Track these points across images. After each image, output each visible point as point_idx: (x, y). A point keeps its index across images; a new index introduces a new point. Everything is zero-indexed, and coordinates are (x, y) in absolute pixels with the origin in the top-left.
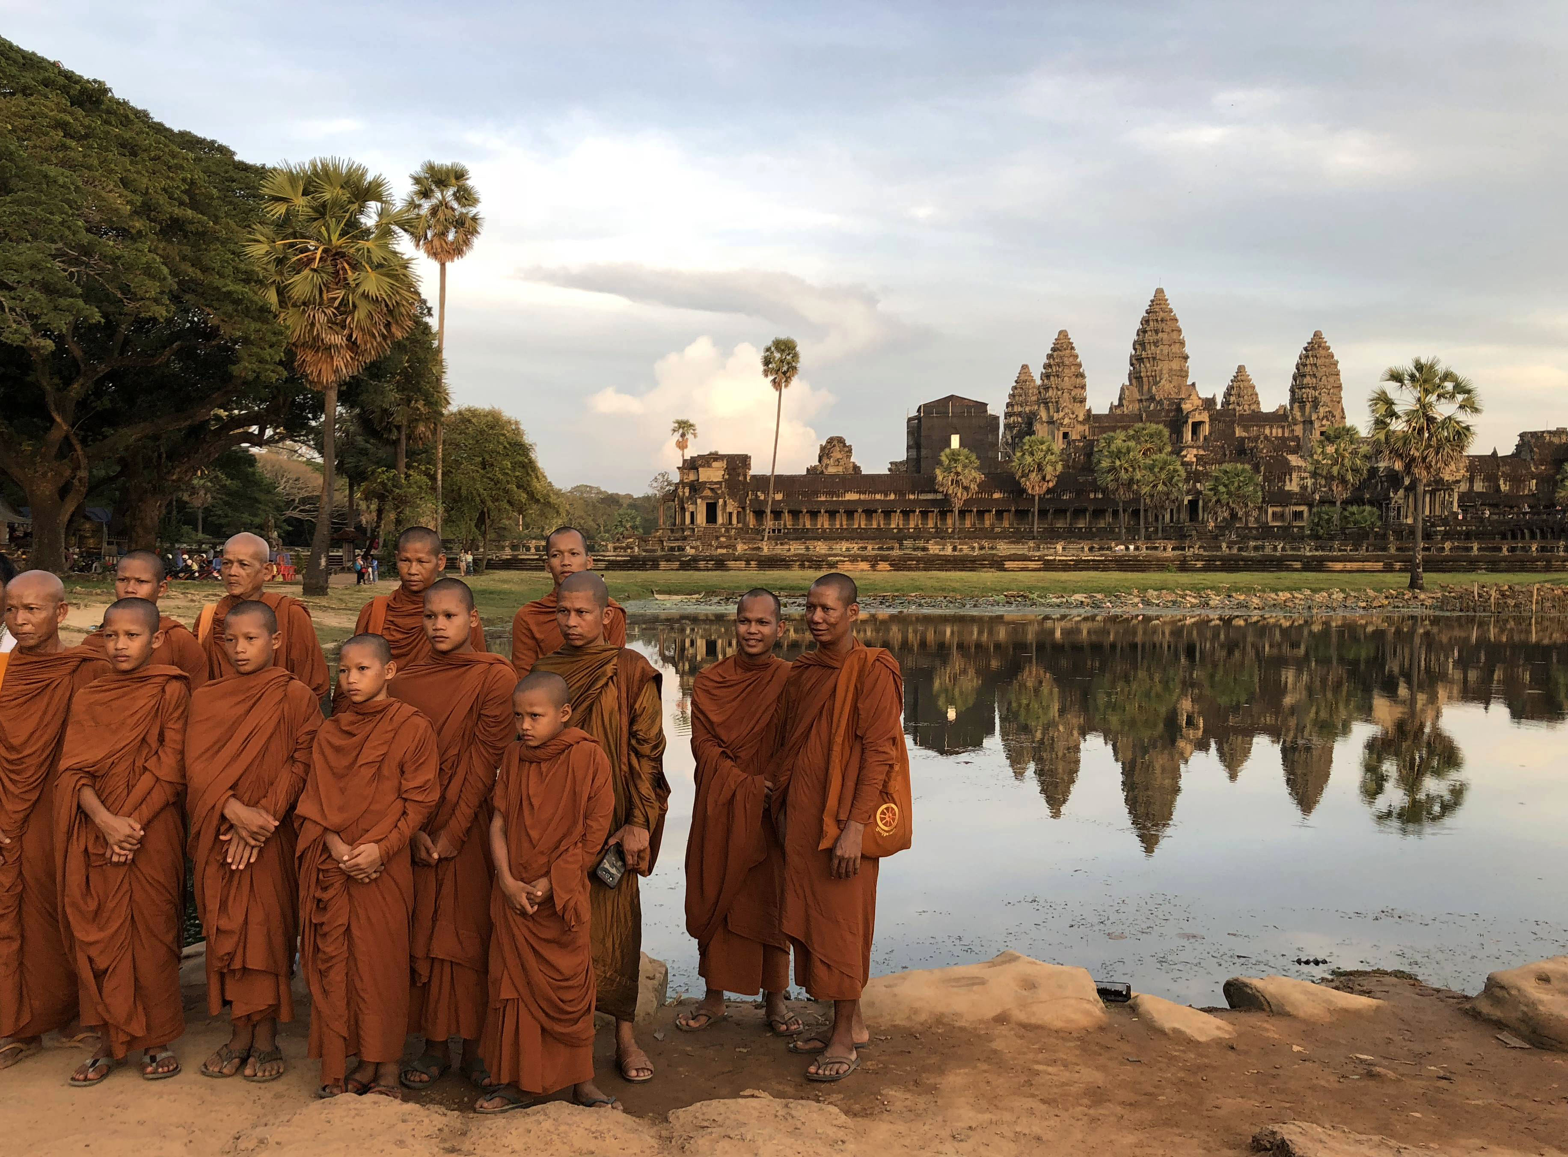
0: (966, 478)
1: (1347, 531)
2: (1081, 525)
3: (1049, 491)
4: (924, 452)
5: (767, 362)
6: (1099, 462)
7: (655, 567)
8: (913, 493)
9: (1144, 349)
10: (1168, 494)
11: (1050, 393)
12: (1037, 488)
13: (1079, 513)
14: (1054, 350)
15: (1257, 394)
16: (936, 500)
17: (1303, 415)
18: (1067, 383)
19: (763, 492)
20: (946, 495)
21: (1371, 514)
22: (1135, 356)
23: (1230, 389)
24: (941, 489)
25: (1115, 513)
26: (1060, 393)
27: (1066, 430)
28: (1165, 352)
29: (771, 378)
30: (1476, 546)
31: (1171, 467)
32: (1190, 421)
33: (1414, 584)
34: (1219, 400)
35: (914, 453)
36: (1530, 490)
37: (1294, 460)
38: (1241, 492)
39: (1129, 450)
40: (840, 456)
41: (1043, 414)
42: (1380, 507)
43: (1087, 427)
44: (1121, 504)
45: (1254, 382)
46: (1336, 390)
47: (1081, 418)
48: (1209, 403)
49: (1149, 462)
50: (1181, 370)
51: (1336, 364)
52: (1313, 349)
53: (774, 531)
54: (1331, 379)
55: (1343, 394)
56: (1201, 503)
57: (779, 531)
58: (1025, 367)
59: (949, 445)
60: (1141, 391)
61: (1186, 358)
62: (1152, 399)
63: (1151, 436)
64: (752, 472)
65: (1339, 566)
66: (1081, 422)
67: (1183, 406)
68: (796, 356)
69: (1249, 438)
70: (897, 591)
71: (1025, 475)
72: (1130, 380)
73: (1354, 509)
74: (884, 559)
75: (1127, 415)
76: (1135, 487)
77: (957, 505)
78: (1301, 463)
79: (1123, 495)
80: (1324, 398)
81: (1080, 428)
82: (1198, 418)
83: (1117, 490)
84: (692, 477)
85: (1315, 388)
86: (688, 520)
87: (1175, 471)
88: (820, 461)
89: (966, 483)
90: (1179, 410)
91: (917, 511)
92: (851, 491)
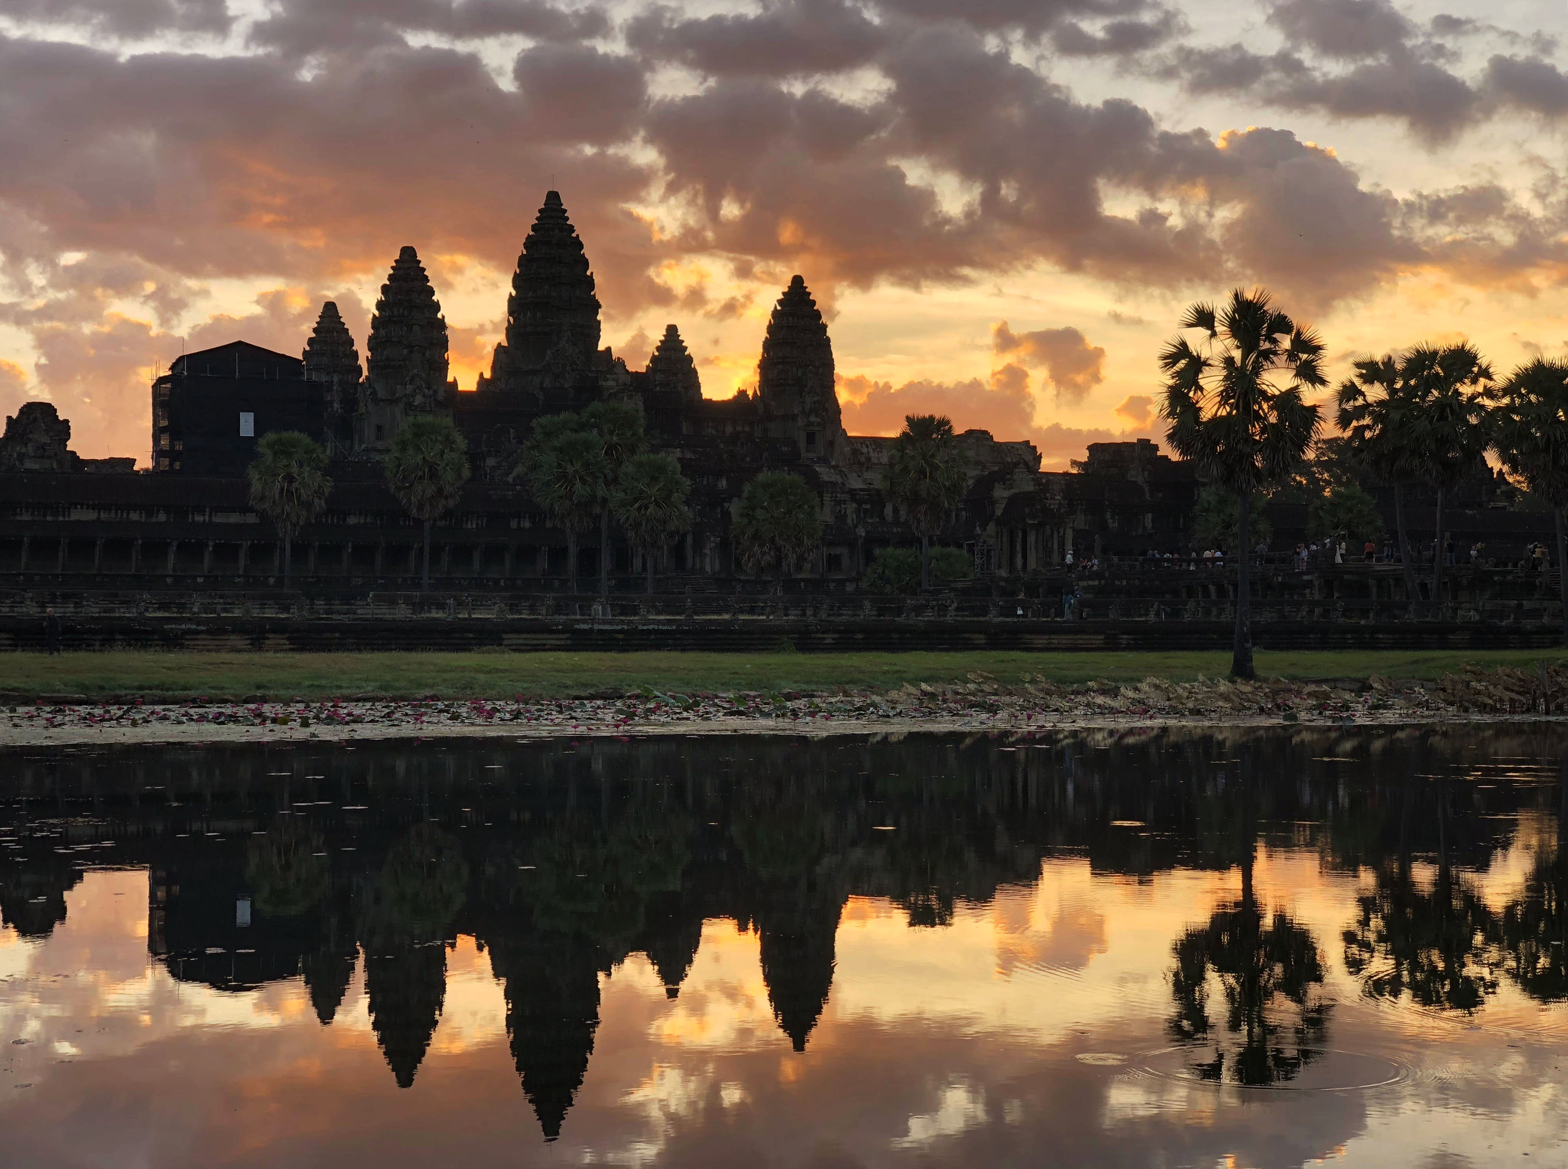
0: (305, 486)
3: (448, 513)
6: (535, 466)
8: (201, 512)
9: (532, 289)
11: (390, 351)
12: (428, 508)
13: (494, 554)
14: (393, 279)
16: (246, 526)
17: (780, 405)
18: (418, 335)
20: (266, 518)
24: (258, 507)
26: (405, 352)
28: (565, 296)
31: (669, 477)
33: (1241, 669)
35: (167, 441)
38: (792, 520)
40: (45, 440)
41: (379, 388)
43: (450, 412)
44: (572, 539)
46: (827, 369)
47: (441, 398)
50: (591, 326)
52: (791, 302)
54: (820, 352)
58: (330, 308)
59: (239, 431)
60: (527, 356)
61: (596, 307)
62: (547, 369)
63: (617, 423)
66: (441, 403)
67: (603, 383)
71: (407, 485)
72: (509, 339)
77: (289, 534)
80: (811, 381)
83: (569, 513)
85: (797, 365)
89: (305, 495)
91: (211, 543)
92: (82, 505)
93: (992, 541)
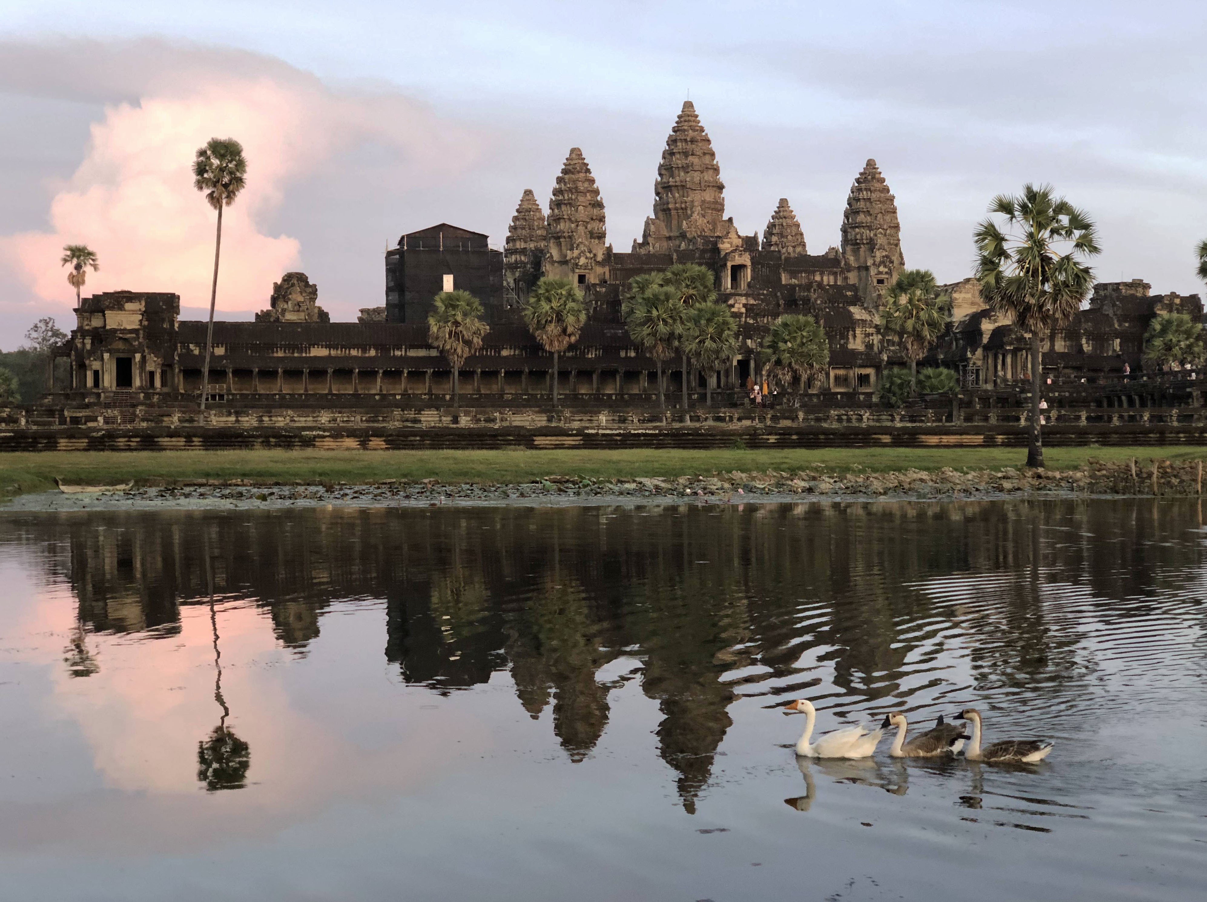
0: (467, 329)
1: (928, 398)
2: (609, 390)
3: (571, 347)
4: (408, 296)
5: (201, 169)
6: (632, 311)
7: (51, 445)
8: (399, 349)
9: (672, 176)
10: (717, 352)
11: (562, 226)
12: (556, 343)
13: (608, 375)
14: (565, 172)
15: (802, 234)
16: (430, 358)
17: (857, 259)
18: (582, 213)
19: (197, 344)
20: (442, 352)
21: (949, 377)
22: (661, 183)
23: (771, 226)
24: (436, 344)
25: (653, 377)
26: (573, 226)
27: (582, 272)
28: (697, 180)
29: (207, 191)
30: (1084, 415)
31: (721, 319)
32: (729, 264)
33: (1033, 461)
34: (761, 238)
35: (395, 297)
36: (1114, 351)
37: (857, 312)
38: (805, 350)
39: (668, 297)
40: (300, 299)
41: (555, 253)
42: (957, 370)
43: (607, 269)
44: (659, 365)
45: (798, 219)
46: (893, 231)
47: (600, 258)
48: (750, 243)
49: (693, 312)
50: (716, 202)
51: (892, 199)
52: (866, 180)
53: (213, 397)
54: (888, 218)
55: (901, 235)
56: (752, 364)
57: (221, 397)
58: (528, 193)
59: (441, 288)
60: (669, 226)
61: (721, 187)
62: (683, 236)
63: (693, 279)
64: (181, 318)
65: (934, 440)
66: (598, 263)
67: (721, 246)
68: (241, 165)
69: (800, 286)
70: (405, 476)
71: (541, 326)
72: (656, 213)
73: (929, 371)
74: (378, 433)
75: (654, 255)
76: (676, 343)
77: (457, 363)
78: (865, 316)
79: (661, 353)
80: (881, 240)
81: (599, 270)
82: (738, 260)
83: (655, 346)
84: (96, 322)
85: (870, 228)
86: (90, 382)
87: (725, 323)
88: (273, 304)
89: (467, 335)
90: (717, 250)
91: (406, 371)
92: (318, 345)
93: (979, 363)
